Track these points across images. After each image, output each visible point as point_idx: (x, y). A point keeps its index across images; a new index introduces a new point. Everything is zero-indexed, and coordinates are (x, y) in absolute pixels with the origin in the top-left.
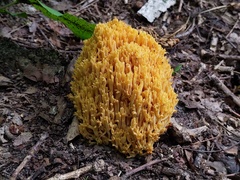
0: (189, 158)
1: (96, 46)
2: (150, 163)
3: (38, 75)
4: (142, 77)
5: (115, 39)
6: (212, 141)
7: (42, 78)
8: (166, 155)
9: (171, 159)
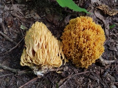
0: (102, 72)
1: (74, 27)
2: (85, 72)
3: (51, 19)
4: (90, 45)
5: (83, 26)
6: (114, 67)
7: (53, 21)
8: (93, 70)
9: (94, 72)
